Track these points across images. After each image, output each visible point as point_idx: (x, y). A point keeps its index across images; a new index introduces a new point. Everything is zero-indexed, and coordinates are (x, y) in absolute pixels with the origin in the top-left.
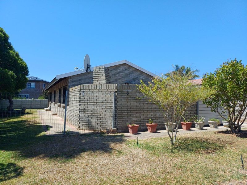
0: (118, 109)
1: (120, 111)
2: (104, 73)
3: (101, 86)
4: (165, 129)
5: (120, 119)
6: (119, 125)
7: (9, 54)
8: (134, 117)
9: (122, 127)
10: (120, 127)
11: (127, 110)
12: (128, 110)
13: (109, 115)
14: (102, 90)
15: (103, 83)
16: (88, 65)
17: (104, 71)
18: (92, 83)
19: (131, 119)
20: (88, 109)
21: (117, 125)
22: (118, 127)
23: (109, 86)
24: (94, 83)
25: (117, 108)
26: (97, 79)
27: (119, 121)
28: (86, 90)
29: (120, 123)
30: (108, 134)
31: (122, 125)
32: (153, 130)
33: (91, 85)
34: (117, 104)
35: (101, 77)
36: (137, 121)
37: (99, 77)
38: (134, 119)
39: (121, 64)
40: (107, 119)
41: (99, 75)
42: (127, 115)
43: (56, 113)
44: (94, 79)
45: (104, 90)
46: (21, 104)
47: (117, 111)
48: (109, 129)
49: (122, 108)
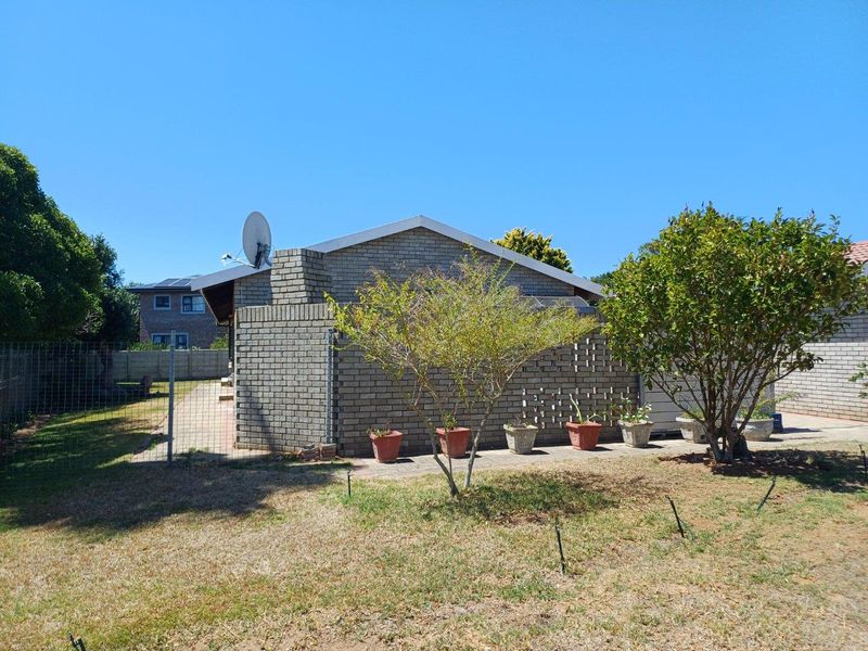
0: (342, 383)
1: (347, 390)
2: (301, 269)
3: (293, 310)
4: (506, 447)
5: (351, 415)
6: (346, 435)
7: (29, 225)
8: (400, 407)
9: (360, 439)
10: (352, 441)
11: (372, 384)
12: (378, 383)
13: (317, 402)
14: (296, 323)
15: (299, 301)
16: (259, 244)
17: (299, 264)
18: (270, 301)
19: (389, 414)
20: (260, 383)
21: (342, 432)
22: (342, 441)
23: (316, 309)
24: (275, 302)
25: (340, 378)
26: (283, 290)
27: (347, 420)
28: (255, 325)
29: (351, 428)
30: (308, 460)
31: (357, 434)
32: (453, 449)
33: (266, 307)
34: (340, 366)
35: (294, 282)
36: (411, 419)
37: (289, 282)
38: (399, 414)
39: (409, 231)
40: (311, 414)
41: (288, 277)
42: (375, 402)
43: (230, 395)
44: (274, 290)
45: (302, 324)
46: (158, 367)
47: (340, 390)
48: (313, 446)
49: (357, 378)
